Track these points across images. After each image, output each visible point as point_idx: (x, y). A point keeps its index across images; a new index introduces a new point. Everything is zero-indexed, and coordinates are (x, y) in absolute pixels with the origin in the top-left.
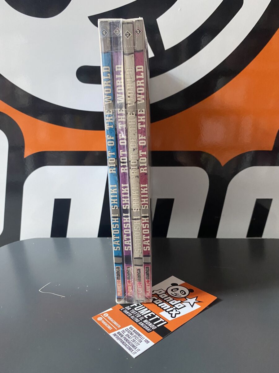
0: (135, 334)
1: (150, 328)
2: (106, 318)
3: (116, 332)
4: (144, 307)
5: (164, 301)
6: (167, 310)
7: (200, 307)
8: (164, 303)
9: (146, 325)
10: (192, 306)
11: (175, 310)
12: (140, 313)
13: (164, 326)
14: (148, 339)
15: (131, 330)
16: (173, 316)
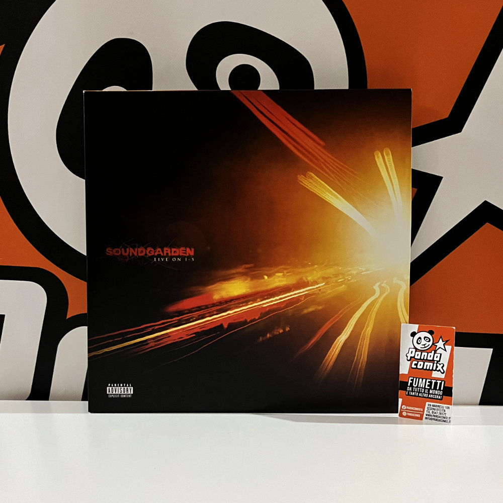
0: (436, 408)
1: (439, 395)
2: (406, 410)
3: (425, 416)
4: (418, 379)
5: (424, 361)
6: (434, 369)
7: (450, 347)
8: (426, 363)
9: (435, 394)
10: (445, 350)
11: (438, 365)
12: (421, 387)
13: (445, 386)
14: (447, 406)
15: (432, 407)
16: (442, 371)
